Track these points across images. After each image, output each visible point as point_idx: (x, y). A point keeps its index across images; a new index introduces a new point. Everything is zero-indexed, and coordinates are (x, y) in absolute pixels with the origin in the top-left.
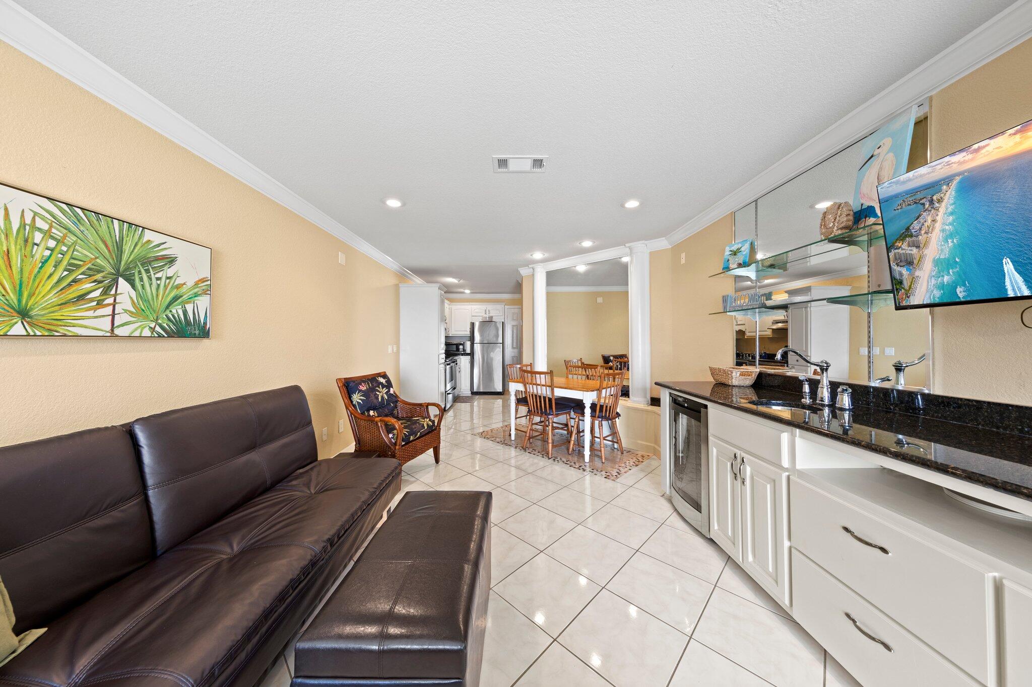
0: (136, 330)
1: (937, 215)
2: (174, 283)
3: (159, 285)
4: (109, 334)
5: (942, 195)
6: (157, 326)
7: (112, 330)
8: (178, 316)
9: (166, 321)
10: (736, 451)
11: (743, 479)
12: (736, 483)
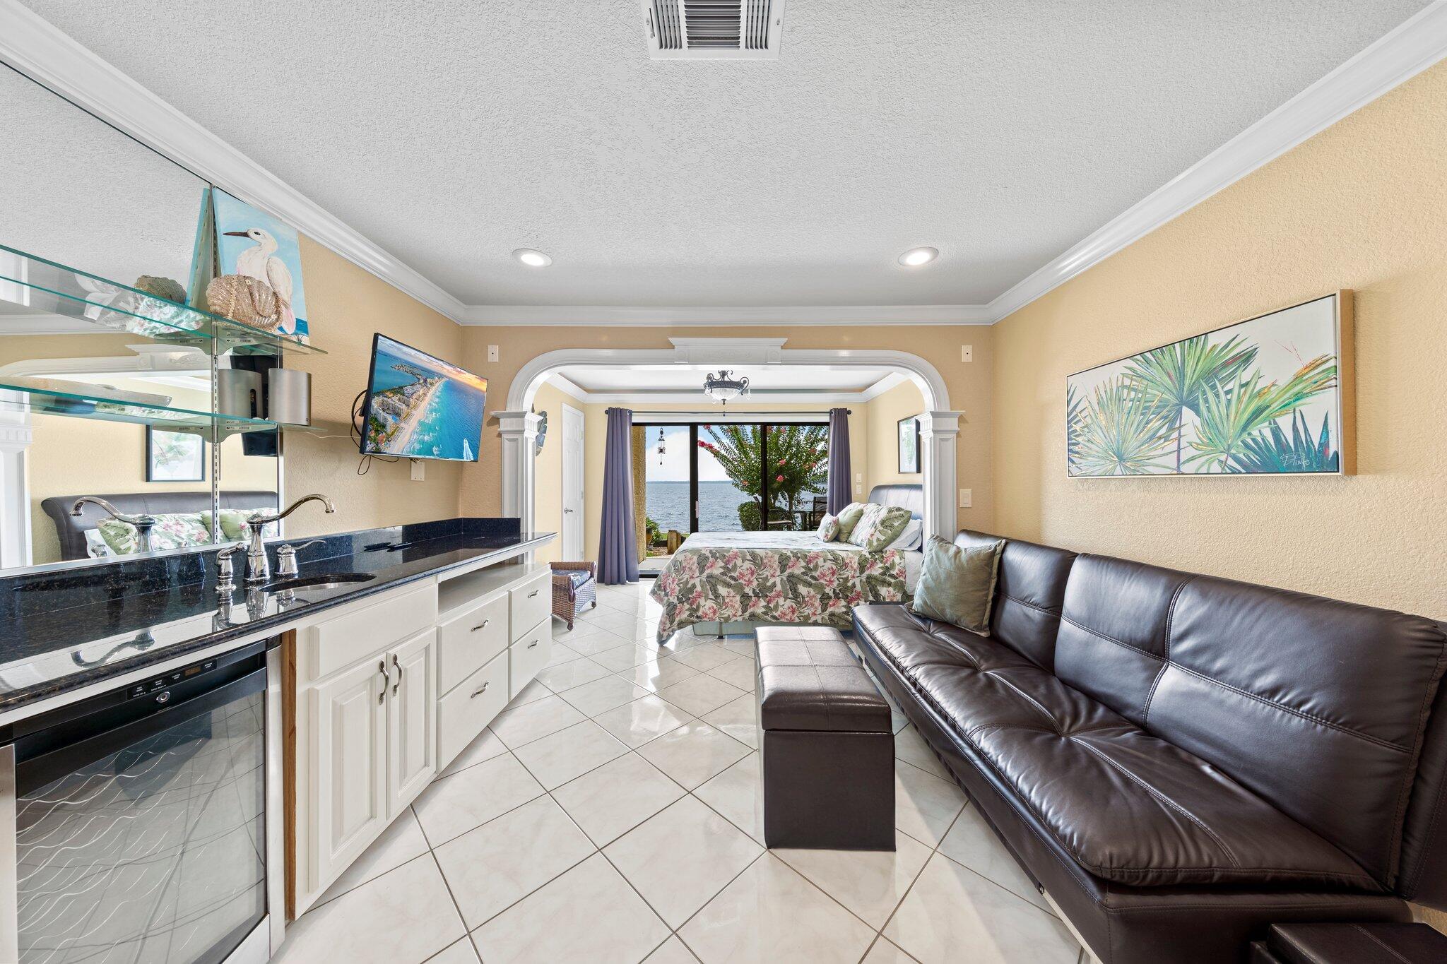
0: (1202, 465)
1: (429, 391)
2: (1253, 390)
3: (1229, 401)
4: (1175, 472)
6: (1230, 459)
7: (1178, 467)
8: (1263, 440)
9: (1243, 450)
10: (382, 657)
11: (395, 687)
12: (381, 709)
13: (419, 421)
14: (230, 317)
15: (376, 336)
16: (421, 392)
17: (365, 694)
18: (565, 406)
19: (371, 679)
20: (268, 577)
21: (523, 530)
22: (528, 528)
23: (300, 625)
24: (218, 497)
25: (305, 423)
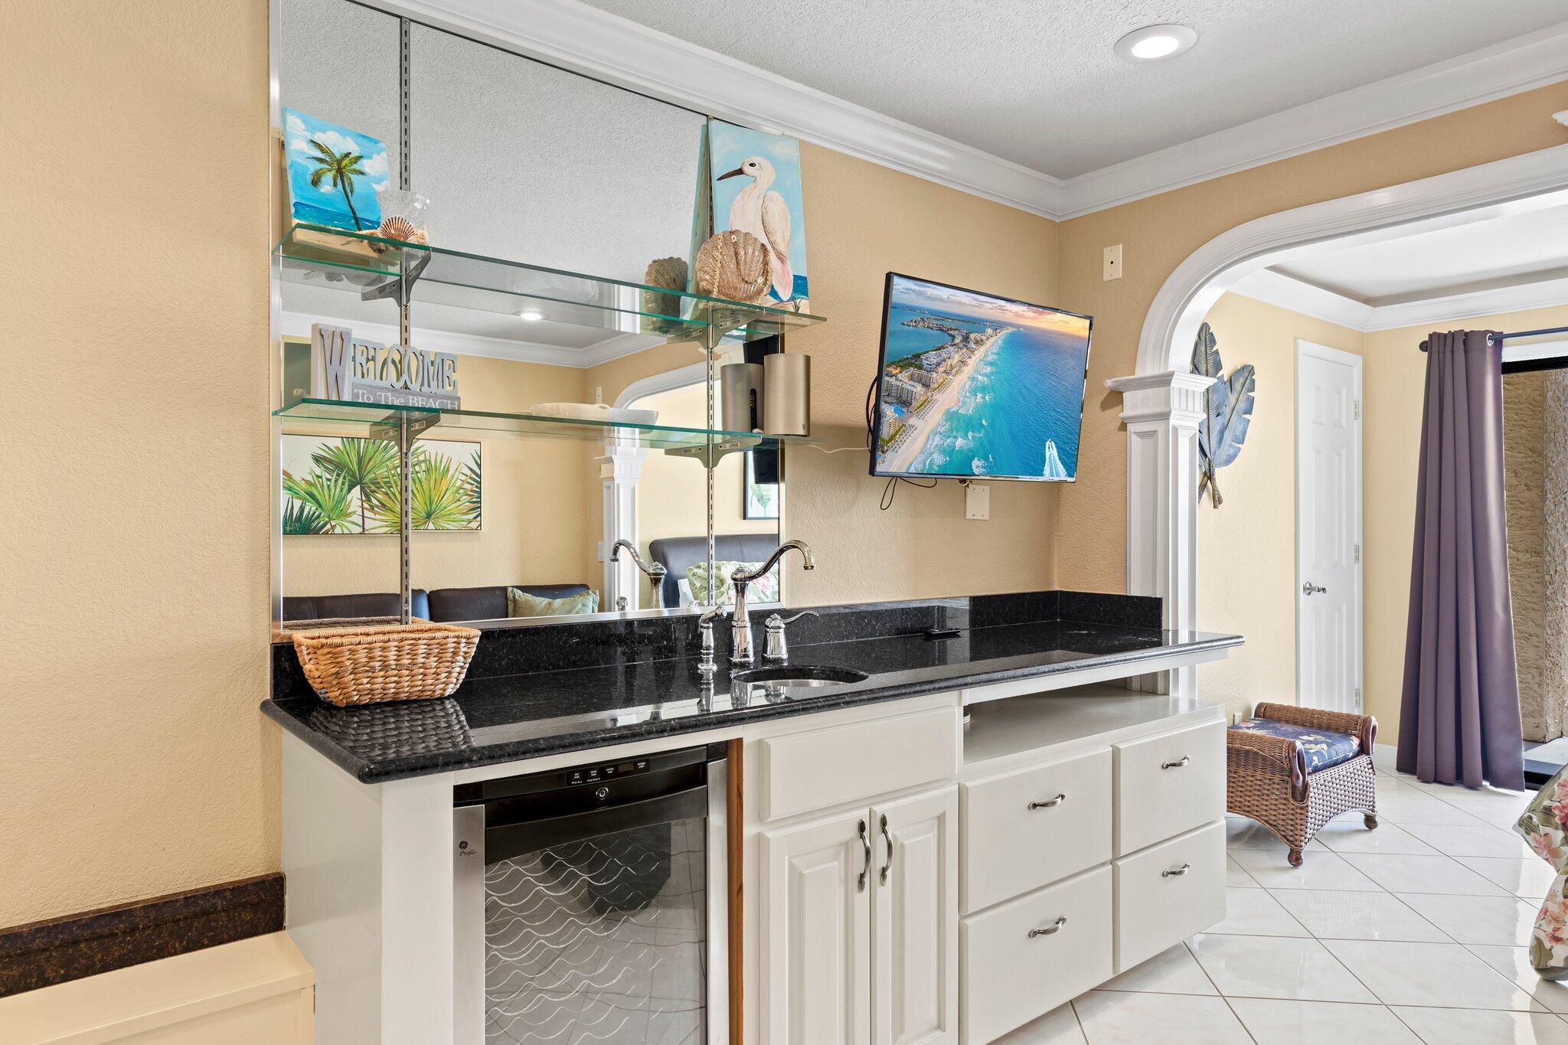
1: (970, 357)
5: (984, 338)
10: (863, 814)
11: (884, 870)
12: (862, 899)
13: (947, 412)
14: (715, 295)
15: (889, 277)
16: (957, 357)
17: (836, 867)
18: (1304, 346)
19: (847, 845)
20: (751, 659)
21: (1168, 623)
22: (1177, 621)
23: (748, 733)
24: (712, 542)
25: (801, 432)
